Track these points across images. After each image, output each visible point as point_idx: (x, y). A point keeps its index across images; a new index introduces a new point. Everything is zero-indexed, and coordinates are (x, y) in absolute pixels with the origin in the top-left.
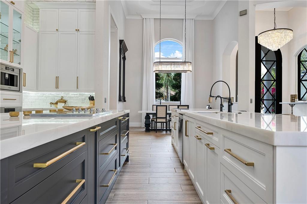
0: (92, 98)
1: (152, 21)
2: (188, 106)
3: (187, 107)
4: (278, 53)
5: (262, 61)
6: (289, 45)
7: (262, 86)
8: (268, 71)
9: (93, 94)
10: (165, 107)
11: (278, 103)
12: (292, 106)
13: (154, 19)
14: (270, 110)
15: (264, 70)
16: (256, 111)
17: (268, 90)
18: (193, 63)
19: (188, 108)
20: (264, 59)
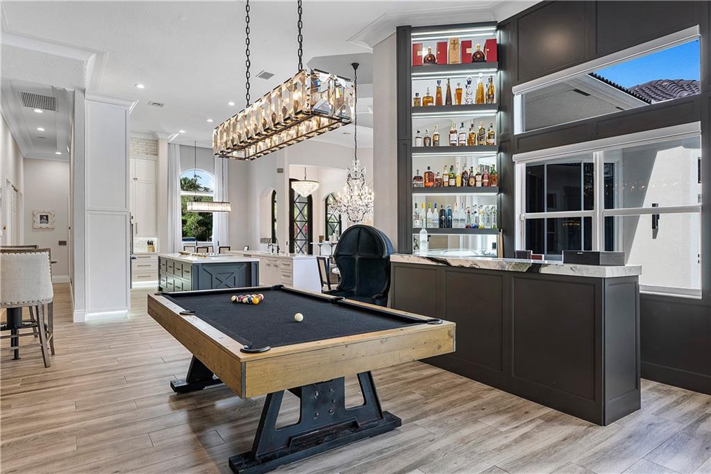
0: (150, 243)
1: (178, 148)
4: (310, 198)
5: (295, 202)
6: (318, 191)
7: (295, 227)
8: (301, 212)
9: (150, 239)
11: (309, 243)
12: (320, 246)
13: (181, 145)
14: (304, 249)
15: (296, 212)
16: (290, 252)
17: (301, 230)
20: (297, 201)
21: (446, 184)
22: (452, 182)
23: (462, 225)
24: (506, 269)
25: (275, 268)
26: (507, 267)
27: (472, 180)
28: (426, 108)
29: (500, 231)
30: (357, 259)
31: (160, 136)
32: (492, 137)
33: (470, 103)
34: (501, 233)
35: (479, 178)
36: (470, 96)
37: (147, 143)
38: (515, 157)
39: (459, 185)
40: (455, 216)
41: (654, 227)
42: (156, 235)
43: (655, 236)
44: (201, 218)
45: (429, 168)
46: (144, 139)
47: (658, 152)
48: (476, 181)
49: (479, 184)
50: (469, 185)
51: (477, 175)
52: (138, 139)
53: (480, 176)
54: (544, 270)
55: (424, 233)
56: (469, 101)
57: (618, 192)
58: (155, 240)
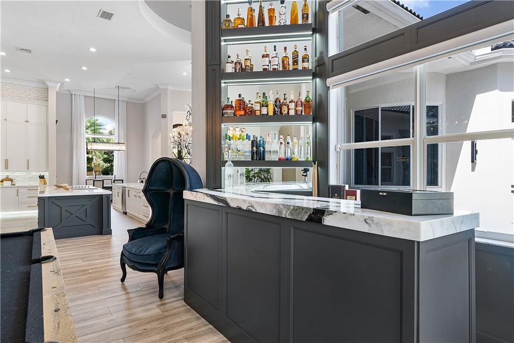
0: (42, 177)
1: (82, 98)
2: (123, 180)
3: (121, 181)
9: (42, 174)
10: (102, 182)
13: (85, 96)
18: (126, 144)
19: (123, 182)
21: (258, 113)
22: (264, 111)
23: (275, 158)
24: (283, 216)
25: (139, 199)
26: (284, 212)
27: (285, 109)
28: (236, 31)
29: (315, 164)
30: (172, 194)
31: (49, 84)
32: (306, 60)
33: (282, 24)
34: (316, 165)
35: (292, 106)
36: (283, 17)
37: (38, 90)
38: (329, 80)
39: (271, 113)
40: (267, 147)
41: (473, 161)
42: (47, 170)
43: (473, 169)
44: (106, 156)
45: (240, 96)
46: (35, 87)
47: (477, 96)
48: (289, 109)
49: (292, 113)
50: (281, 113)
51: (290, 102)
52: (30, 87)
53: (293, 104)
54: (328, 221)
55: (230, 165)
56: (282, 22)
57: (442, 127)
58: (46, 175)
